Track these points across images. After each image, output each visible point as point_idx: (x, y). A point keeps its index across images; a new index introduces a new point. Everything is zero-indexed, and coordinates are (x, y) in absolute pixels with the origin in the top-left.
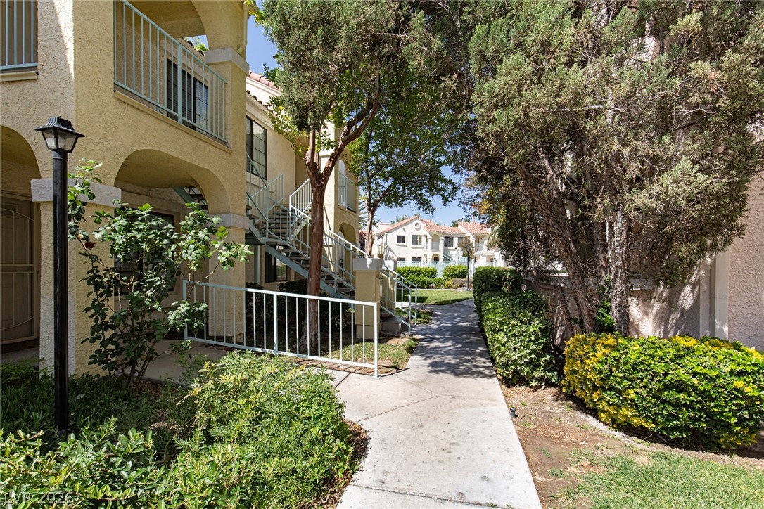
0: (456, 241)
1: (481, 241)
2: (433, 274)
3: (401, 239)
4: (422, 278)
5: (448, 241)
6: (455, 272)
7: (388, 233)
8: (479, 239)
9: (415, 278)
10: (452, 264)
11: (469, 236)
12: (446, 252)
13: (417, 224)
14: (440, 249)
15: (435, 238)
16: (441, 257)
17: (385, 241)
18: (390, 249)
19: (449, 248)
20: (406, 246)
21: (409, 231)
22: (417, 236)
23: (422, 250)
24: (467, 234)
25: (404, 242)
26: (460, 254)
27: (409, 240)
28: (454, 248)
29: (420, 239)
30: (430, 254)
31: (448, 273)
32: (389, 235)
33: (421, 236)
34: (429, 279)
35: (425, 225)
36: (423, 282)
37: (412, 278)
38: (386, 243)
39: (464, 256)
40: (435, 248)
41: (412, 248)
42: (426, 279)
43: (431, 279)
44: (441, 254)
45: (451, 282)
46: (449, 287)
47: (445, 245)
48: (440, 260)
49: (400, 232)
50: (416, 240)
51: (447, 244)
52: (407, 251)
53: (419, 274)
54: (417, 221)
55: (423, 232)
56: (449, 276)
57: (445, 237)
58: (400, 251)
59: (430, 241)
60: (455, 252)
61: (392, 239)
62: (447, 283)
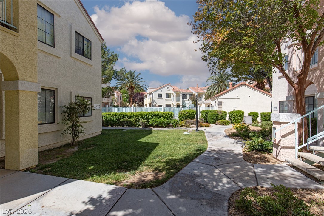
0: (188, 96)
1: (201, 96)
2: (171, 116)
3: (160, 96)
4: (162, 119)
5: (184, 97)
6: (187, 115)
7: (153, 92)
8: (200, 95)
9: (157, 120)
10: (185, 109)
11: (195, 94)
12: (183, 102)
13: (168, 88)
14: (180, 100)
15: (177, 95)
16: (181, 105)
17: (152, 97)
18: (154, 101)
19: (185, 100)
20: (163, 99)
21: (164, 91)
22: (168, 94)
23: (171, 101)
24: (194, 93)
25: (162, 97)
26: (191, 103)
27: (164, 96)
28: (187, 100)
29: (170, 95)
30: (175, 103)
31: (182, 115)
32: (153, 93)
33: (170, 94)
34: (167, 121)
35: (172, 88)
36: (163, 123)
37: (155, 120)
38: (152, 98)
39: (192, 104)
40: (178, 100)
41: (166, 100)
42: (165, 120)
43: (169, 121)
44: (180, 103)
45: (184, 122)
46: (182, 125)
47: (183, 99)
48: (180, 106)
49: (159, 92)
50: (168, 96)
51: (184, 98)
52: (164, 102)
53: (161, 117)
54: (168, 86)
55: (171, 92)
56: (182, 117)
57: (183, 94)
58: (160, 102)
59: (175, 96)
60: (188, 102)
61: (155, 95)
62: (181, 122)
